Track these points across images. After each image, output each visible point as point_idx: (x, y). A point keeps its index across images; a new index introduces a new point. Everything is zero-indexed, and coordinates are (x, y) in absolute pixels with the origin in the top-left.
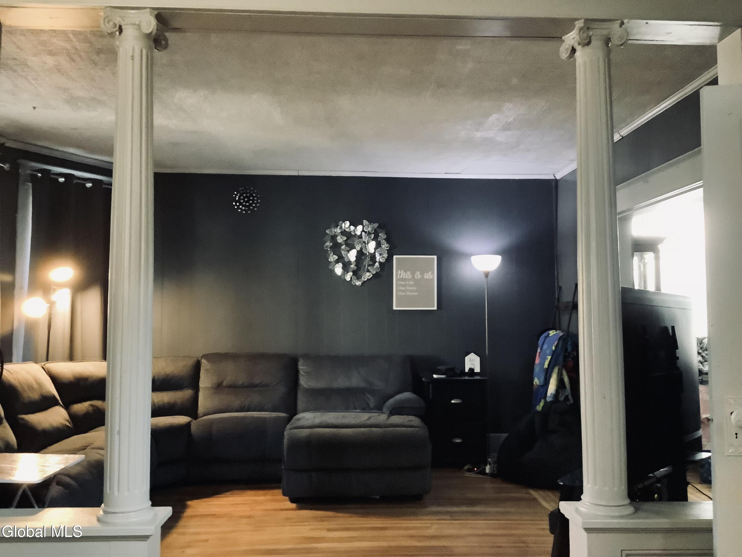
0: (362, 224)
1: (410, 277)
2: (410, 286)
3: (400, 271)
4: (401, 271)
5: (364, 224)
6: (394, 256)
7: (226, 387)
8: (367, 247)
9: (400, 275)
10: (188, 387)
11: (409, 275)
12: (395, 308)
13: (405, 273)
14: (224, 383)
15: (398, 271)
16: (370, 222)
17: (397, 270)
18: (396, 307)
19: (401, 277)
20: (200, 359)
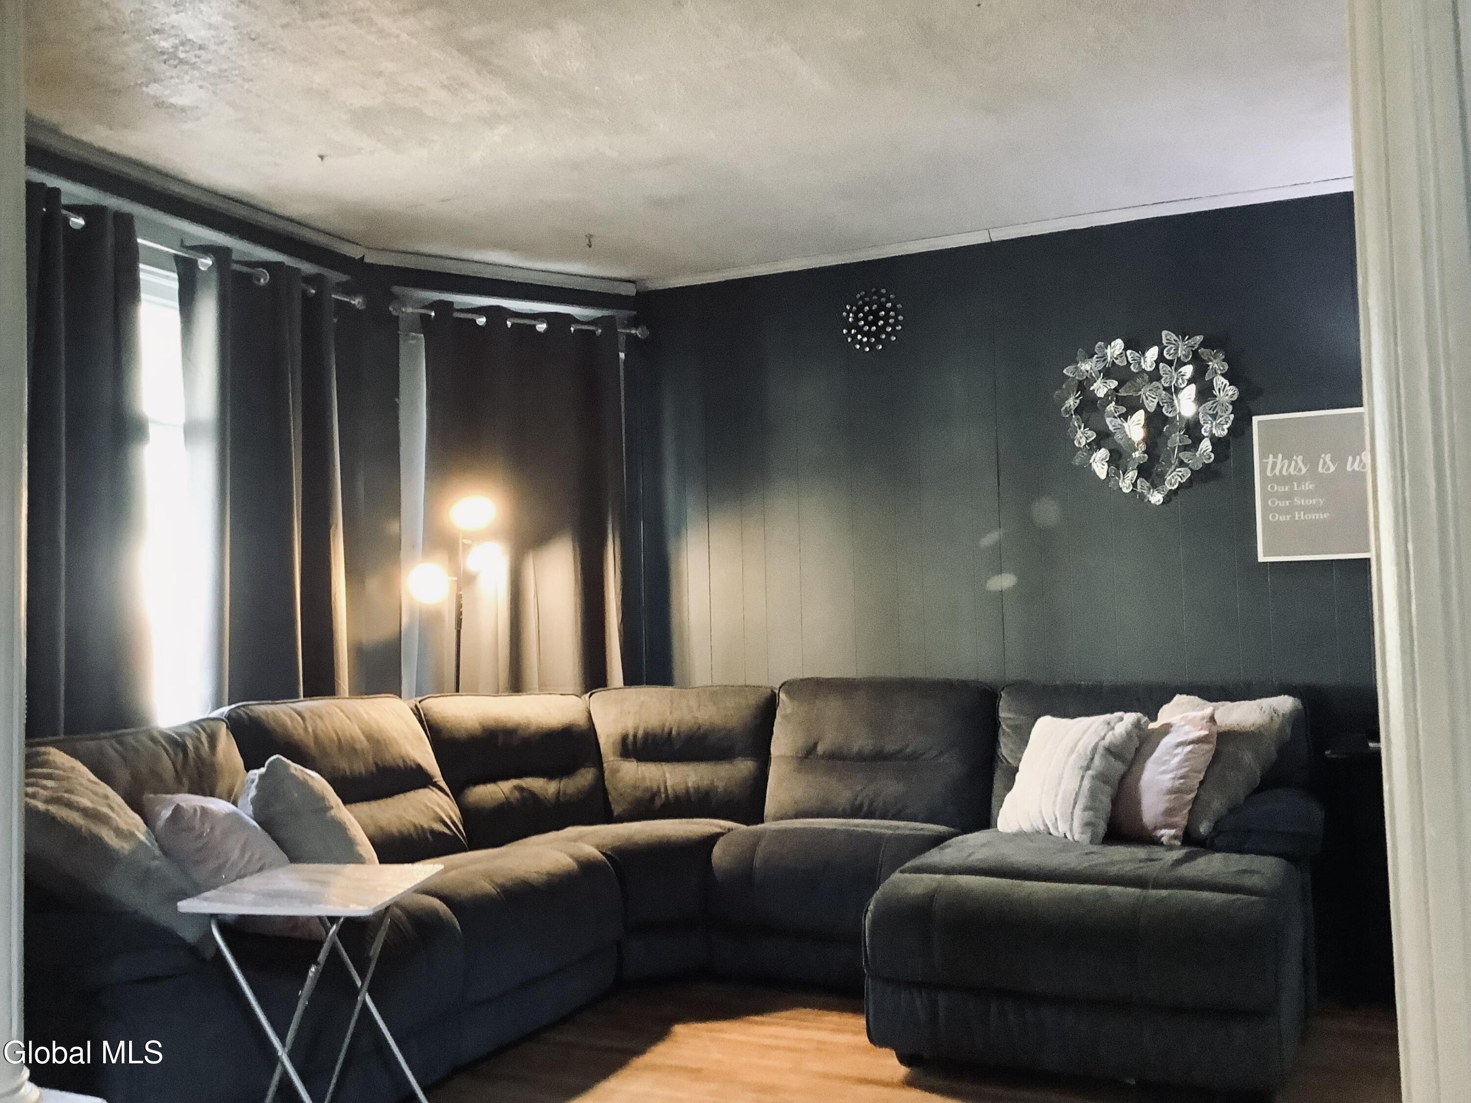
0: (1159, 343)
1: (1304, 470)
2: (1307, 495)
3: (1271, 456)
4: (1275, 457)
5: (1164, 341)
6: (1254, 418)
7: (823, 757)
8: (1176, 401)
9: (1273, 468)
10: (744, 754)
11: (1301, 464)
12: (1261, 559)
13: (1286, 462)
14: (820, 749)
15: (1268, 458)
16: (1183, 332)
17: (1263, 456)
18: (1265, 556)
19: (1277, 471)
20: (777, 692)
